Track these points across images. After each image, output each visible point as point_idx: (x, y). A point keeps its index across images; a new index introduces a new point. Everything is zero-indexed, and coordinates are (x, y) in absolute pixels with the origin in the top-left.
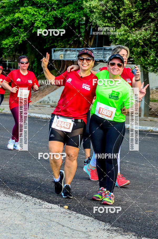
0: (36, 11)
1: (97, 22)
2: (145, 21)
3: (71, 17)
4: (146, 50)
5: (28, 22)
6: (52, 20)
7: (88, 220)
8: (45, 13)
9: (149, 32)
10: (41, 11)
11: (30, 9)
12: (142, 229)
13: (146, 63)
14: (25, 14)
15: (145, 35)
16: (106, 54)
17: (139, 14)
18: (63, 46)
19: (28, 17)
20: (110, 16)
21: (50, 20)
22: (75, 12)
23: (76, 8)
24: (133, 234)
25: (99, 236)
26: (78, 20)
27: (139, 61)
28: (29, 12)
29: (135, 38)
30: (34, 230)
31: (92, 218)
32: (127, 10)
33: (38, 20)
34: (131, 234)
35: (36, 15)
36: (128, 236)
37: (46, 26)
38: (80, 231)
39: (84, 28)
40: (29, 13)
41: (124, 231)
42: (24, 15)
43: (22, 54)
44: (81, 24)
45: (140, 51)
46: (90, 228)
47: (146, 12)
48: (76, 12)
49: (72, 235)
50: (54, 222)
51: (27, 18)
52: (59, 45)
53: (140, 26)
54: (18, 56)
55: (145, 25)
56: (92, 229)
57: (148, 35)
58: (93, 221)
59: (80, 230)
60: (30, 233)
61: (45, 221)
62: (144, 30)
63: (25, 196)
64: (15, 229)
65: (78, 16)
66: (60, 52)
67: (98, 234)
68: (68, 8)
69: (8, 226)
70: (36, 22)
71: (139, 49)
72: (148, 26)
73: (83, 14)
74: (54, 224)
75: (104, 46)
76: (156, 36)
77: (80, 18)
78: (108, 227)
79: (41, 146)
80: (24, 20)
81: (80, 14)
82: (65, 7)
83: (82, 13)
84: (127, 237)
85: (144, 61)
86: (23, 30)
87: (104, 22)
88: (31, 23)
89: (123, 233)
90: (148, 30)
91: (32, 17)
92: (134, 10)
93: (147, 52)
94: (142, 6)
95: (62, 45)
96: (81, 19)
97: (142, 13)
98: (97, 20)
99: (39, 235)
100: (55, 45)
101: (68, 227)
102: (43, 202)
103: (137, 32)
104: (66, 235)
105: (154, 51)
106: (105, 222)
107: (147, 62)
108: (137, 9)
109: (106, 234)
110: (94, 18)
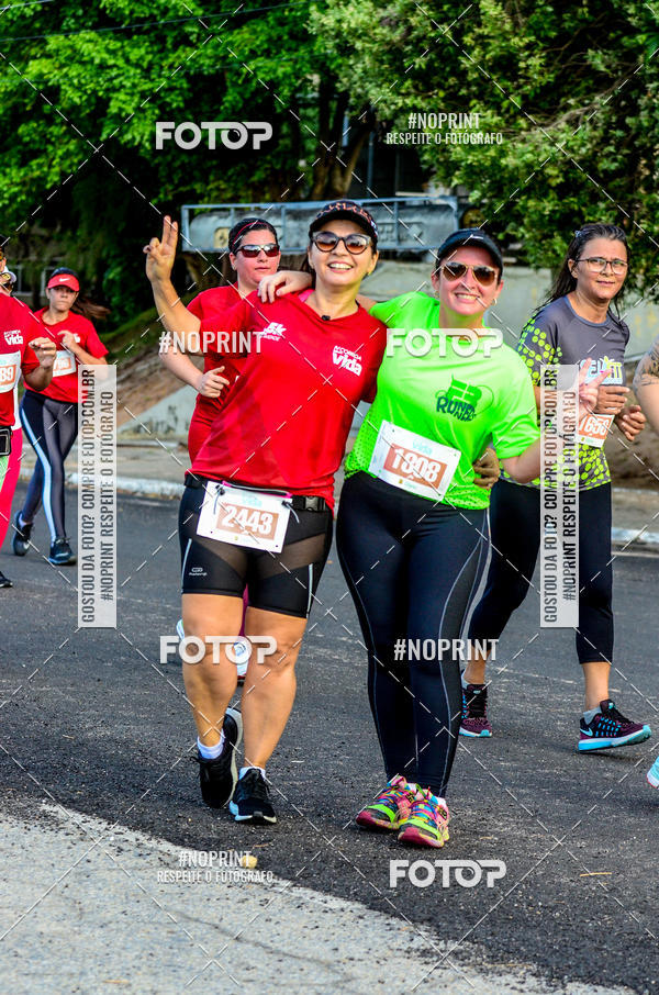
0: (113, 53)
1: (367, 92)
2: (569, 84)
3: (260, 75)
4: (576, 207)
5: (80, 97)
6: (181, 88)
7: (342, 913)
8: (150, 57)
9: (585, 131)
10: (136, 51)
11: (89, 44)
12: (565, 946)
14: (68, 62)
15: (571, 144)
16: (409, 224)
17: (542, 61)
18: (229, 195)
19: (79, 75)
20: (423, 66)
21: (171, 89)
22: (274, 51)
23: (280, 38)
24: (528, 971)
25: (387, 980)
26: (291, 85)
27: (546, 251)
28: (83, 55)
29: (529, 157)
30: (116, 957)
31: (358, 905)
32: (495, 43)
33: (123, 87)
34: (522, 968)
35: (115, 66)
36: (509, 978)
37: (157, 111)
38: (309, 960)
39: (316, 120)
40: (85, 59)
41: (493, 959)
42: (65, 70)
43: (58, 228)
44: (301, 102)
45: (553, 212)
46: (352, 946)
47: (572, 50)
48: (278, 52)
49: (276, 975)
50: (201, 922)
51: (75, 81)
52: (211, 190)
53: (547, 107)
54: (42, 237)
55: (572, 101)
56: (359, 951)
57: (583, 145)
58: (361, 917)
59: (309, 956)
60: (100, 972)
61: (162, 920)
62: (568, 122)
63: (78, 818)
64: (38, 956)
65: (289, 69)
66: (214, 218)
67: (385, 969)
68: (247, 36)
69: (9, 944)
70: (115, 95)
71: (549, 202)
72: (584, 105)
73: (308, 62)
74: (201, 930)
75: (398, 194)
76: (618, 148)
77: (297, 78)
78: (424, 938)
79: (140, 612)
80: (63, 87)
81: (296, 62)
82: (236, 32)
83: (307, 57)
84: (504, 982)
86: (64, 128)
87: (399, 94)
88: (93, 100)
89: (490, 966)
90: (584, 123)
91: (98, 75)
92: (521, 44)
93: (580, 214)
94: (557, 24)
95: (224, 190)
96: (300, 82)
97: (557, 53)
98: (371, 82)
99: (136, 978)
100: (194, 190)
101: (257, 944)
102: (154, 842)
103: (538, 134)
104: (251, 977)
105: (607, 209)
106: (413, 921)
108: (533, 38)
109: (416, 970)
110: (355, 78)
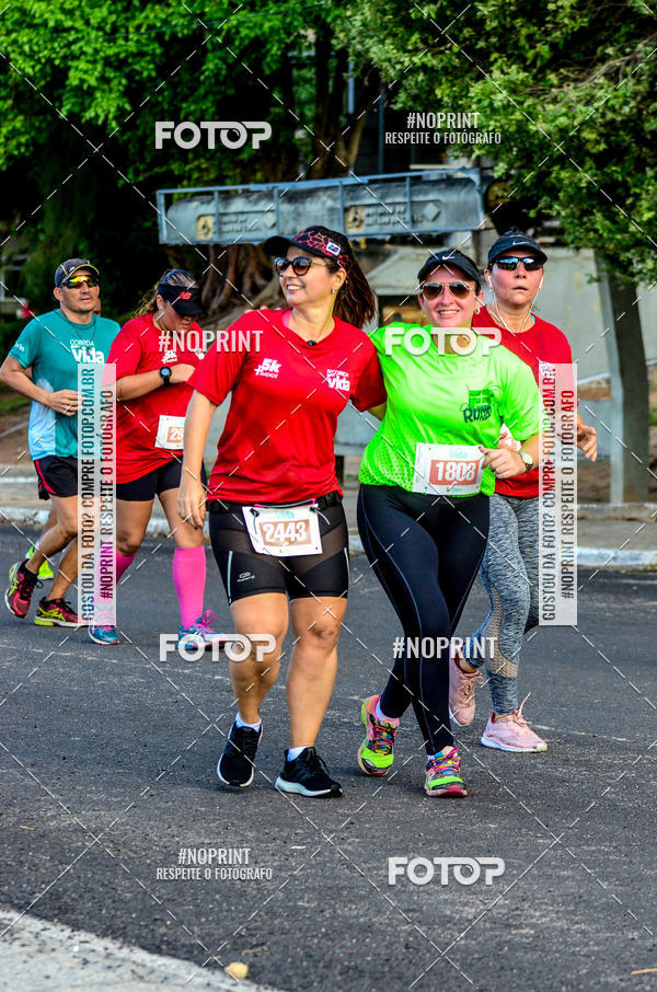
2: (607, 29)
4: (619, 178)
13: (623, 239)
15: (611, 102)
27: (587, 230)
29: (562, 120)
45: (590, 183)
53: (581, 58)
55: (610, 51)
57: (626, 103)
62: (605, 75)
71: (586, 172)
72: (625, 54)
85: (610, 231)
90: (625, 76)
93: (624, 185)
98: (372, 38)
103: (572, 91)
107: (627, 235)
